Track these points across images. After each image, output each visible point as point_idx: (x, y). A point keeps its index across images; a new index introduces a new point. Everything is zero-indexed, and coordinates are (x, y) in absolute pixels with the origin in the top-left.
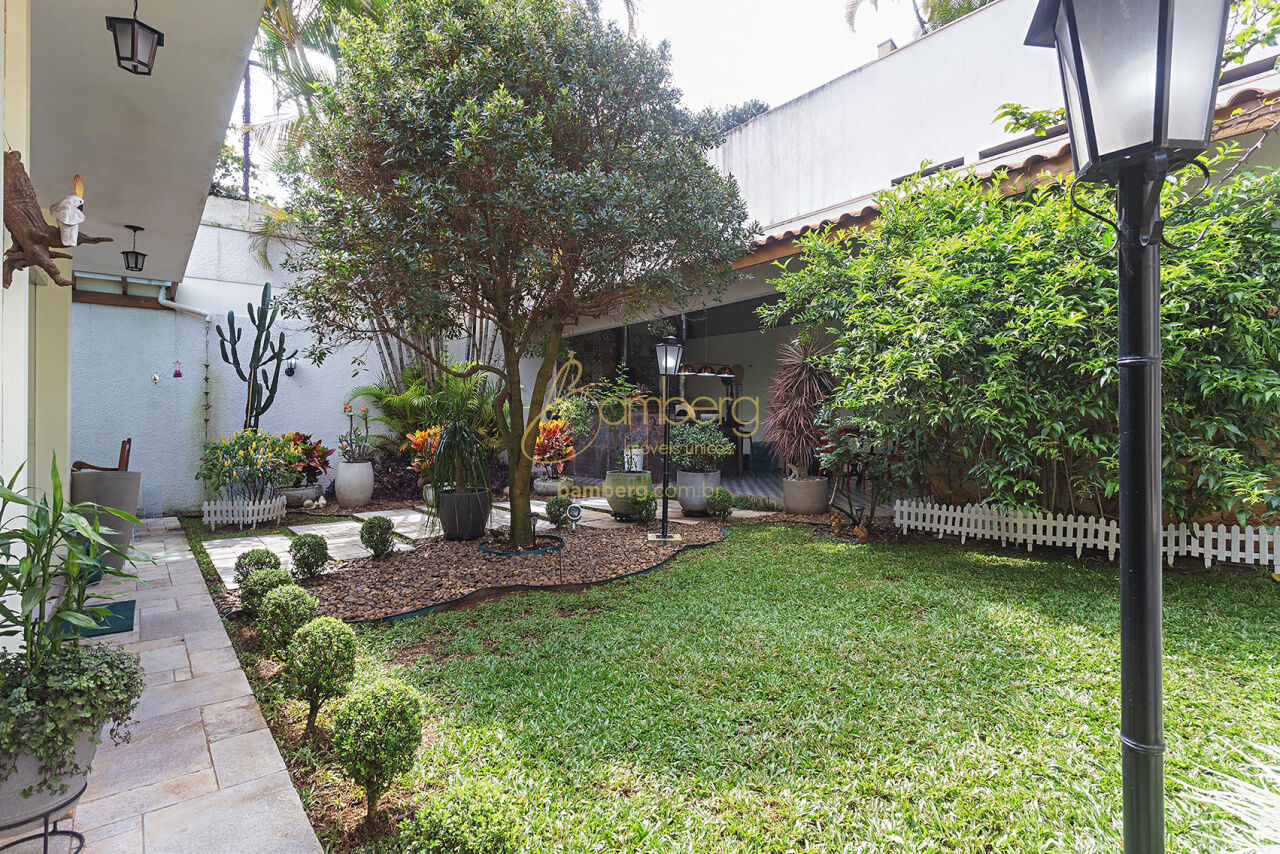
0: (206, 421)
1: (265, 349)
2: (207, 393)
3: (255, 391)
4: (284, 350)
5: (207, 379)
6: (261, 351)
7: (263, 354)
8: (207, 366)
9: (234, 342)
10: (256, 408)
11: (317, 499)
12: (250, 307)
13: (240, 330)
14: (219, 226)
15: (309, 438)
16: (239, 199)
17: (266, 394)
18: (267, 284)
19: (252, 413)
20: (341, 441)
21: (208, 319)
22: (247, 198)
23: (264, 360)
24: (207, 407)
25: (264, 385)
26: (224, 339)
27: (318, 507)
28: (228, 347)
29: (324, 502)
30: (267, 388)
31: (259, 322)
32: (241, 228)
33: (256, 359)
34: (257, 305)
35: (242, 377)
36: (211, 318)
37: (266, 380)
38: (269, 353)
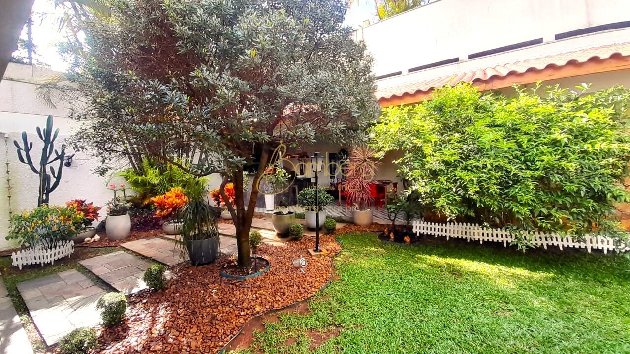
0: (10, 197)
1: (50, 153)
2: (8, 181)
3: (45, 179)
4: (65, 154)
5: (8, 172)
6: (48, 154)
7: (49, 156)
8: (8, 164)
9: (27, 150)
10: (46, 189)
11: (93, 236)
12: (38, 130)
13: (31, 144)
14: (12, 79)
15: (84, 201)
16: (25, 64)
17: (53, 181)
18: (49, 116)
19: (43, 191)
20: (108, 204)
21: (6, 136)
22: (31, 64)
23: (50, 160)
24: (10, 188)
25: (52, 176)
26: (19, 149)
27: (94, 241)
28: (23, 154)
29: (99, 238)
30: (54, 177)
31: (45, 138)
32: (28, 82)
33: (44, 160)
34: (43, 127)
35: (35, 171)
36: (9, 135)
37: (53, 173)
38: (53, 156)
